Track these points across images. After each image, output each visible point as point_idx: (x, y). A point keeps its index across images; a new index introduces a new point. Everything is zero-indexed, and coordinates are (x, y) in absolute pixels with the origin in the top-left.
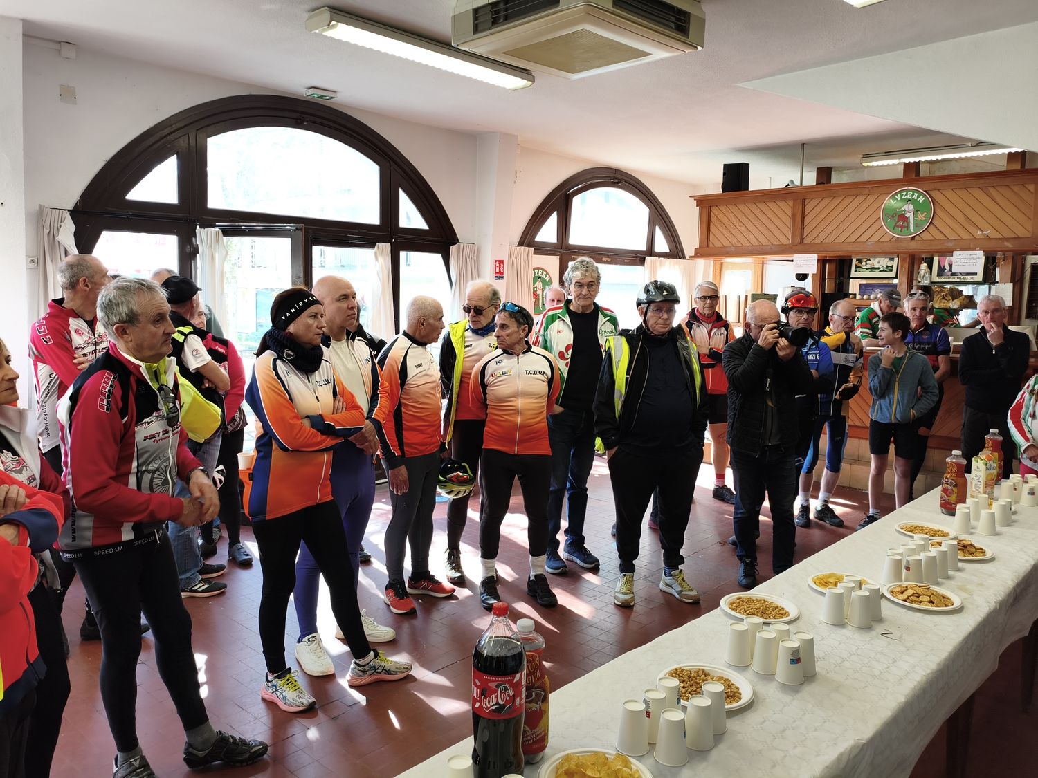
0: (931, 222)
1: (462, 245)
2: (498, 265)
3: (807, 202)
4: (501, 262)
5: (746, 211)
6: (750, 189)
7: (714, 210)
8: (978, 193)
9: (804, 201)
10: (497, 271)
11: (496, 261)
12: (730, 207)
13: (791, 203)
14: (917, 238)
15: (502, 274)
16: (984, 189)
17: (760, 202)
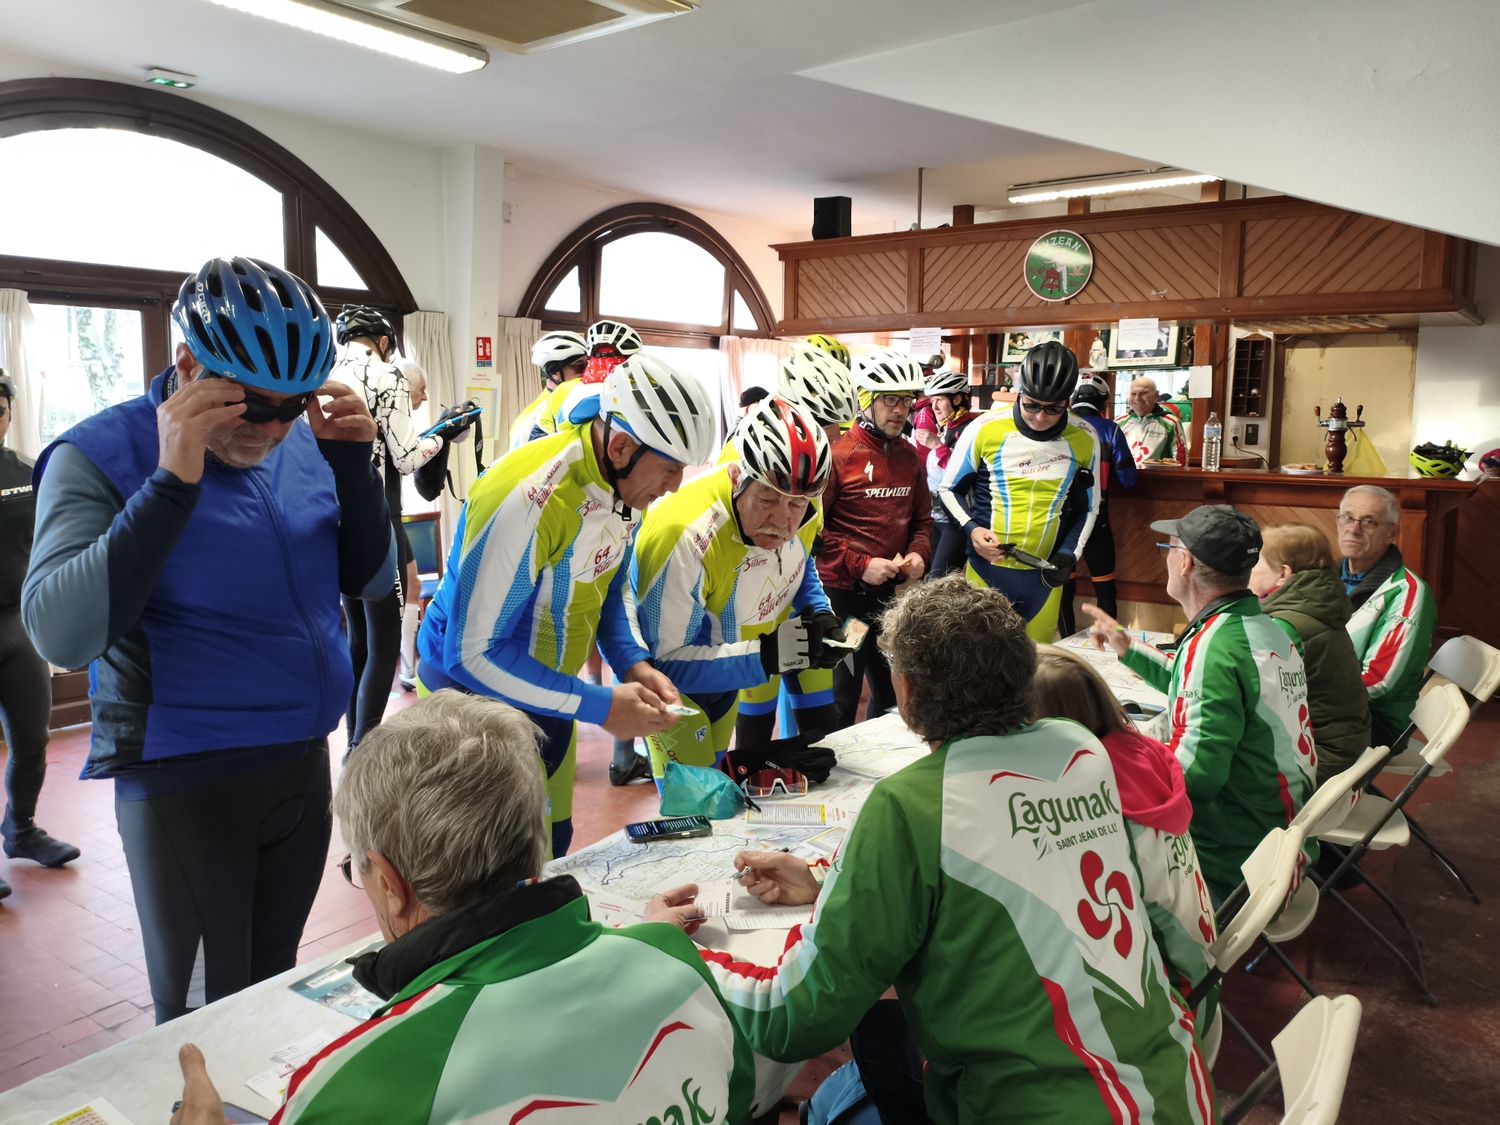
0: (1090, 279)
1: (422, 314)
2: (481, 344)
3: (926, 252)
4: (487, 340)
5: (847, 267)
6: (853, 235)
7: (804, 265)
8: (1149, 236)
9: (922, 251)
10: (481, 353)
11: (478, 339)
12: (824, 260)
13: (904, 254)
14: (1073, 302)
15: (490, 358)
16: (1158, 230)
17: (864, 253)
